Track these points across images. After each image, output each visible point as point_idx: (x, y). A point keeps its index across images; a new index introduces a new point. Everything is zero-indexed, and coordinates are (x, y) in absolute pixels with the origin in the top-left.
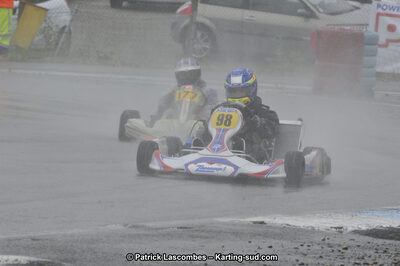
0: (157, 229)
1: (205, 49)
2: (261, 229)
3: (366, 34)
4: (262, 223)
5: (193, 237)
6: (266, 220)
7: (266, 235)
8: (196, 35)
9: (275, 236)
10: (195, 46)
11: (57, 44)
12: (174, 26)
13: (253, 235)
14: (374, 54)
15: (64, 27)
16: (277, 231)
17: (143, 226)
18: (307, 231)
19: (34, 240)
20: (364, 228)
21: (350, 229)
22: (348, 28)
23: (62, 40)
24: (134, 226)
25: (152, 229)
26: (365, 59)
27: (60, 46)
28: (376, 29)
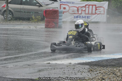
1: (10, 17)
3: (59, 10)
4: (49, 63)
6: (50, 62)
18: (62, 65)
20: (77, 63)
22: (52, 9)
26: (59, 17)
28: (60, 9)
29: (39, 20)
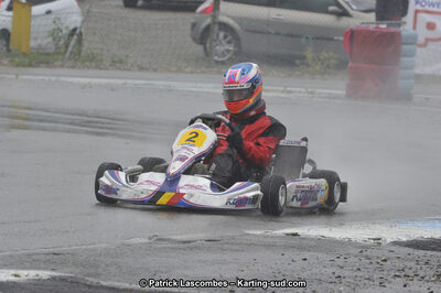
0: (185, 242)
1: (228, 51)
2: (294, 241)
3: (403, 33)
4: (295, 235)
5: (222, 249)
6: (300, 231)
7: (301, 248)
8: (218, 35)
9: (309, 248)
10: (218, 48)
11: (67, 47)
12: (194, 26)
13: (286, 247)
14: (412, 55)
15: (75, 30)
16: (313, 243)
17: (168, 240)
18: (344, 243)
19: (54, 254)
20: (404, 239)
21: (389, 240)
23: (73, 42)
26: (403, 59)
27: (70, 49)
28: (414, 28)
29: (328, 66)
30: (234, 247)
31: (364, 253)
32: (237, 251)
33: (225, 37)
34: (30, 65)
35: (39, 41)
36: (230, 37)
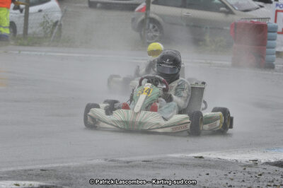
0: (128, 162)
1: (155, 36)
2: (201, 161)
3: (268, 25)
4: (201, 157)
5: (153, 167)
6: (204, 156)
7: (204, 166)
8: (149, 26)
9: (210, 166)
10: (149, 34)
11: (52, 33)
12: (133, 20)
13: (195, 166)
14: (275, 39)
15: (57, 22)
16: (213, 163)
17: (118, 160)
18: (233, 163)
19: (42, 170)
20: (273, 161)
21: (263, 161)
22: (256, 20)
23: (55, 31)
24: (112, 161)
25: (124, 162)
26: (269, 42)
27: (54, 34)
28: (276, 21)
29: (220, 46)
30: (160, 166)
31: (247, 170)
32: (162, 168)
33: (154, 27)
34: (28, 45)
35: (34, 30)
36: (156, 27)
